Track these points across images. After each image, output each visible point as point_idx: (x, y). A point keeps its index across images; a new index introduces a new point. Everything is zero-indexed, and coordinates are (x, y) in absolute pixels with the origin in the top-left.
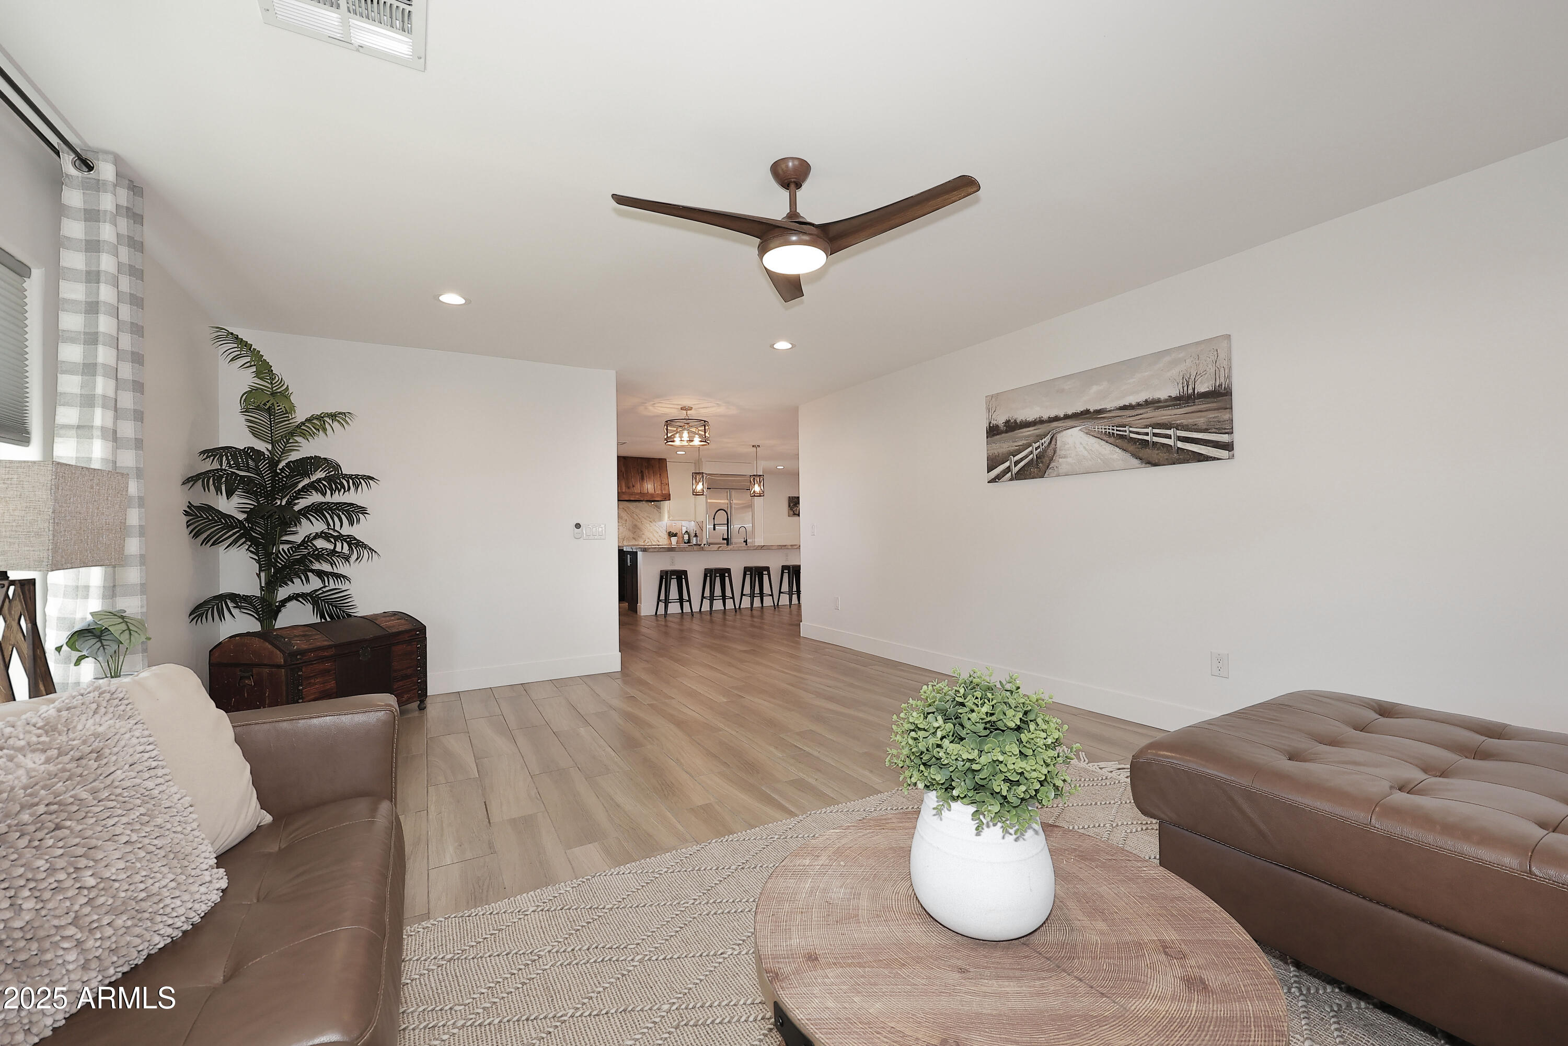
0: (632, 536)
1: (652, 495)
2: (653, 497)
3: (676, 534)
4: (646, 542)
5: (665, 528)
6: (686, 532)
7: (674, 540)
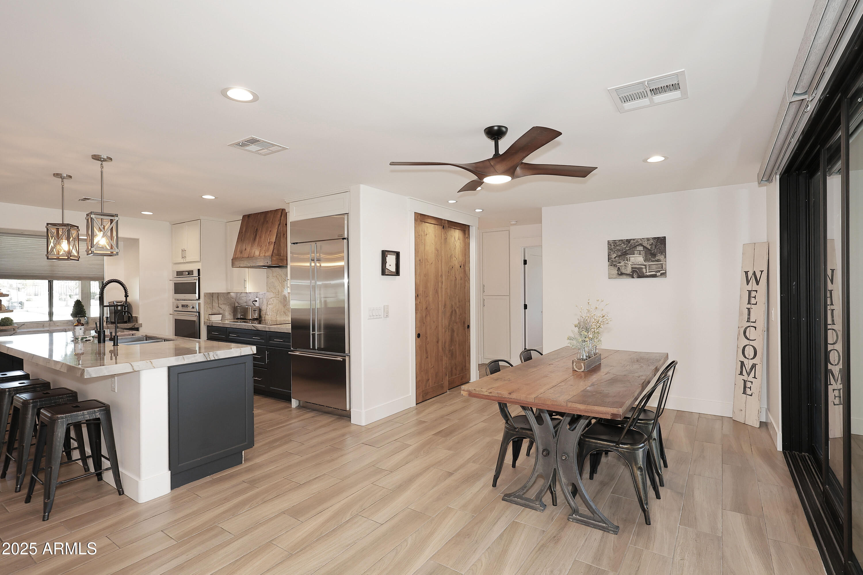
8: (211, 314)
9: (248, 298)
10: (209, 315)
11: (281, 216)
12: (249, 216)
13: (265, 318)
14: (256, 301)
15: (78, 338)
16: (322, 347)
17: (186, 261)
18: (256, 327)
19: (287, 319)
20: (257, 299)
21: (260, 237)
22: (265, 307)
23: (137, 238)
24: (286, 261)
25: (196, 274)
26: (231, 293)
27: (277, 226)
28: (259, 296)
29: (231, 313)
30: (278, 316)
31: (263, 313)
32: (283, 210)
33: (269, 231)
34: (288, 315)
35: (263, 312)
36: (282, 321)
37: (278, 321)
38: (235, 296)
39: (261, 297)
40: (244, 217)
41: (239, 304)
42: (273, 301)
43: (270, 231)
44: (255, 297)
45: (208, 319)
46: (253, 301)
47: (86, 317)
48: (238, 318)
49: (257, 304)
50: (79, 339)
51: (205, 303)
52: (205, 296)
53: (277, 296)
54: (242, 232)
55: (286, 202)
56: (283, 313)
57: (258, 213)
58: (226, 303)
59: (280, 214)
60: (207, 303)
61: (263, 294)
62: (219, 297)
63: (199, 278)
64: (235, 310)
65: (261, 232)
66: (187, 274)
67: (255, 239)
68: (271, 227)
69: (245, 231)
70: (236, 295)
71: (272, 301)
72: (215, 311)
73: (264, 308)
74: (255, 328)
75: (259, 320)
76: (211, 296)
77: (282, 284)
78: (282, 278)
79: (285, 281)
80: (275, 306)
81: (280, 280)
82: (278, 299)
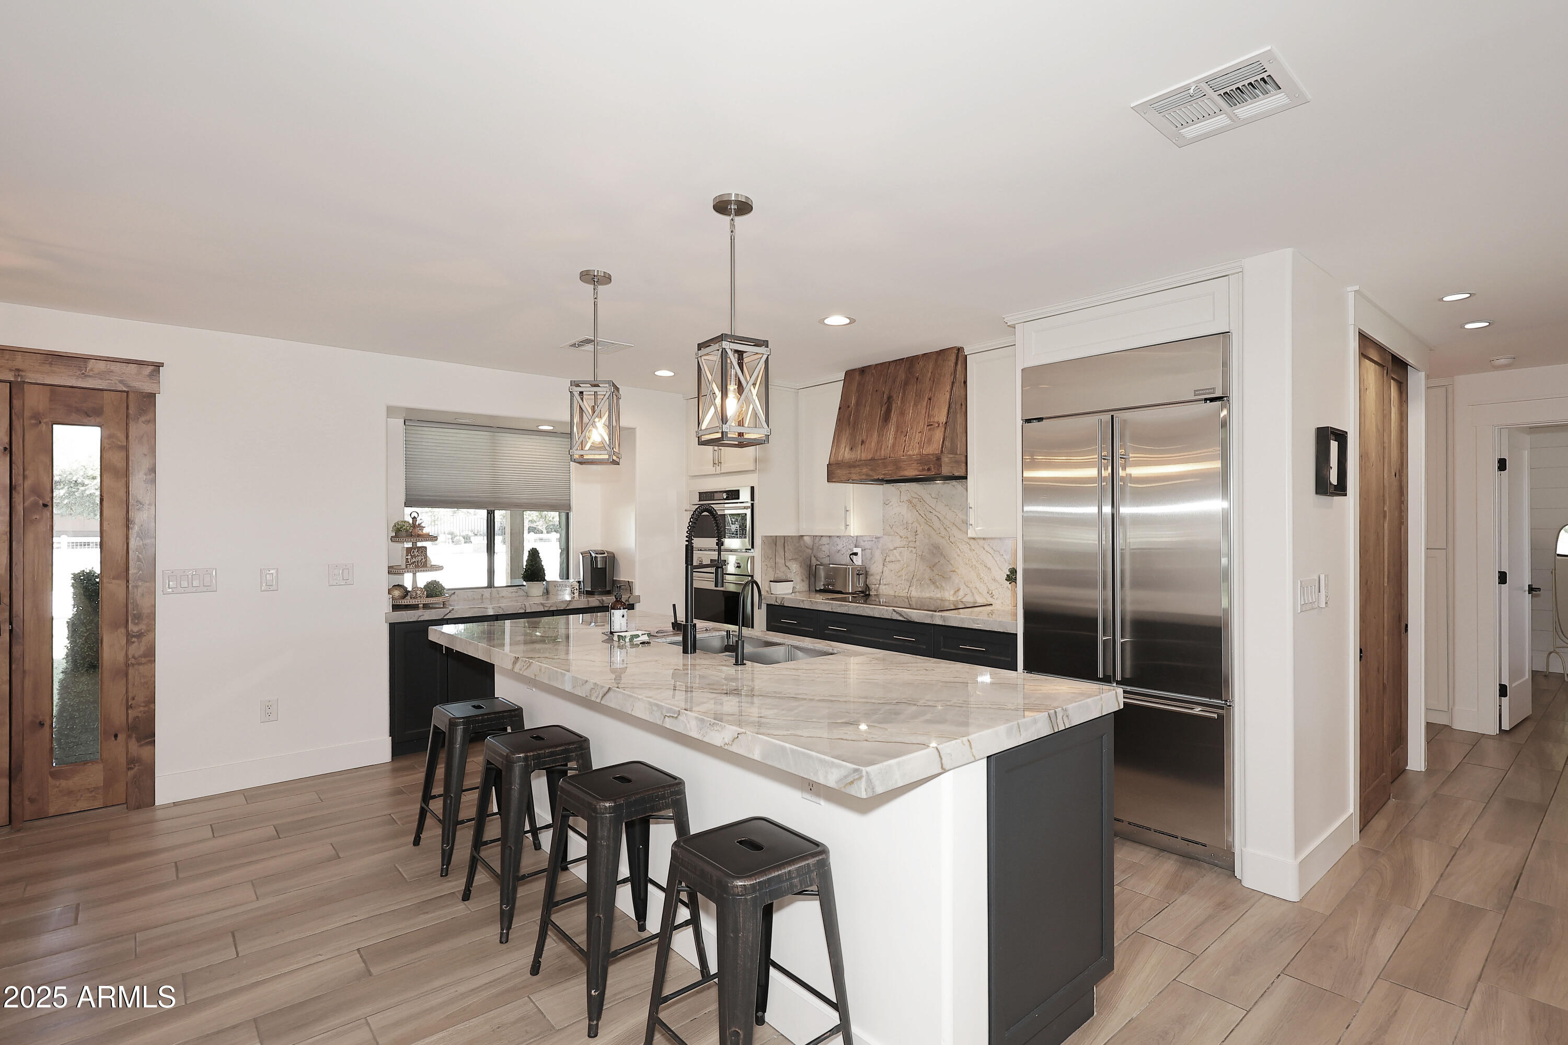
0: (928, 573)
8: (773, 580)
9: (833, 548)
10: (771, 581)
11: (956, 364)
12: (863, 371)
13: (877, 590)
14: (856, 554)
15: (625, 636)
16: (1128, 675)
17: (722, 472)
18: (903, 614)
19: (939, 595)
20: (855, 550)
21: (902, 414)
22: (877, 567)
23: (633, 427)
24: (964, 465)
25: (745, 496)
26: (805, 537)
27: (948, 388)
28: (862, 543)
29: (805, 579)
30: (913, 589)
31: (872, 580)
32: (960, 350)
33: (926, 399)
34: (942, 586)
35: (872, 577)
36: (925, 598)
37: (912, 599)
38: (812, 544)
39: (867, 545)
40: (849, 374)
41: (817, 560)
42: (900, 555)
43: (930, 399)
44: (852, 545)
45: (769, 590)
46: (851, 555)
47: (546, 580)
48: (820, 589)
49: (858, 561)
50: (627, 640)
51: (765, 557)
52: (763, 542)
53: (911, 544)
54: (849, 407)
55: (1008, 324)
56: (929, 582)
57: (889, 362)
58: (797, 557)
59: (953, 358)
60: (766, 557)
61: (874, 539)
62: (786, 544)
63: (752, 505)
64: (811, 573)
65: (903, 402)
66: (725, 498)
67: (886, 418)
68: (931, 390)
69: (858, 404)
70: (814, 541)
71: (897, 555)
72: (781, 576)
73: (875, 568)
74: (901, 615)
75: (865, 595)
76: (774, 542)
77: (925, 518)
78: (925, 504)
79: (934, 512)
80: (905, 566)
81: (920, 508)
82: (914, 551)
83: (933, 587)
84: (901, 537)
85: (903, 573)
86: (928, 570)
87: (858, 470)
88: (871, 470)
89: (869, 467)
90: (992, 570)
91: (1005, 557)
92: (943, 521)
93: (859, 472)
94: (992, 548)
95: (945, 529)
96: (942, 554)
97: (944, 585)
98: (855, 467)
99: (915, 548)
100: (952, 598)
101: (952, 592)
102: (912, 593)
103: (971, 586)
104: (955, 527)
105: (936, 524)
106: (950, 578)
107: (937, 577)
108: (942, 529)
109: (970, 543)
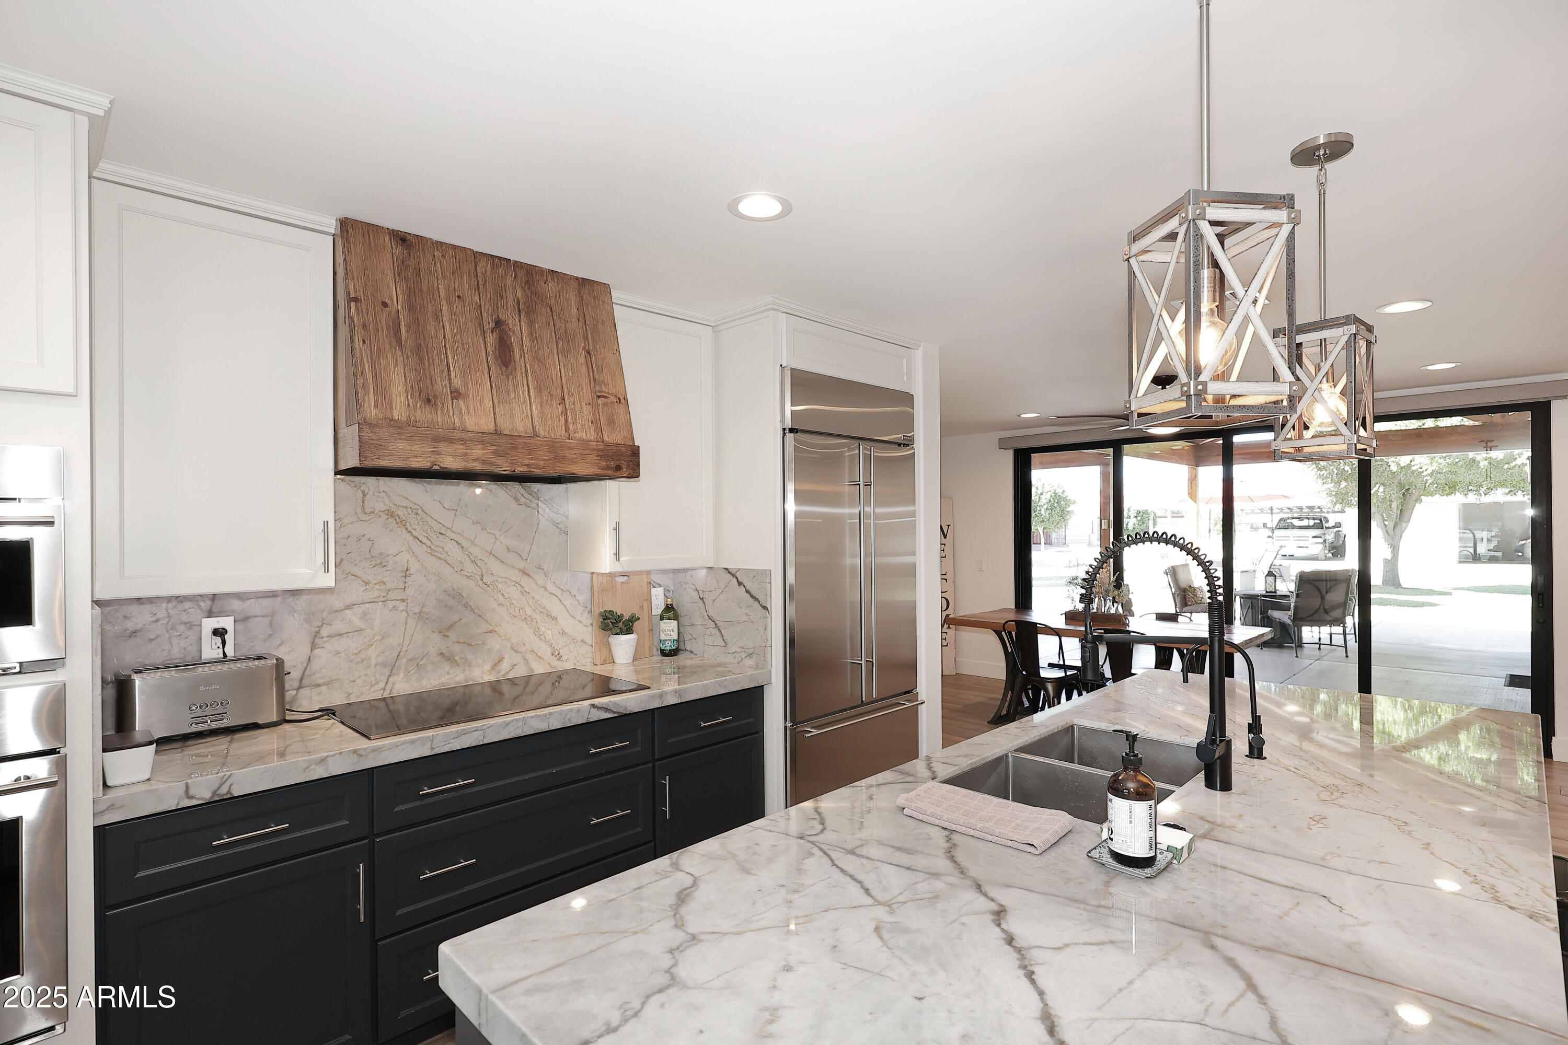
0: (436, 643)
1: (554, 447)
2: (558, 458)
3: (633, 619)
4: (505, 665)
5: (583, 597)
6: (669, 608)
7: (623, 645)
12: (403, 240)
22: (291, 652)
30: (397, 678)
34: (466, 660)
40: (358, 230)
42: (362, 618)
43: (589, 353)
53: (394, 595)
54: (386, 304)
56: (437, 657)
59: (608, 301)
65: (534, 340)
68: (586, 338)
73: (287, 655)
77: (429, 543)
78: (429, 519)
79: (449, 533)
80: (377, 638)
81: (416, 527)
82: (402, 606)
83: (446, 667)
84: (366, 583)
85: (372, 653)
86: (436, 637)
87: (460, 448)
88: (496, 453)
89: (490, 447)
90: (559, 621)
91: (579, 598)
92: (470, 550)
93: (465, 454)
94: (559, 588)
95: (473, 562)
96: (466, 606)
97: (470, 657)
98: (451, 441)
99: (403, 600)
100: (488, 678)
101: (488, 667)
102: (397, 686)
103: (523, 649)
104: (493, 559)
105: (455, 554)
106: (484, 643)
107: (457, 648)
108: (468, 564)
109: (521, 583)
